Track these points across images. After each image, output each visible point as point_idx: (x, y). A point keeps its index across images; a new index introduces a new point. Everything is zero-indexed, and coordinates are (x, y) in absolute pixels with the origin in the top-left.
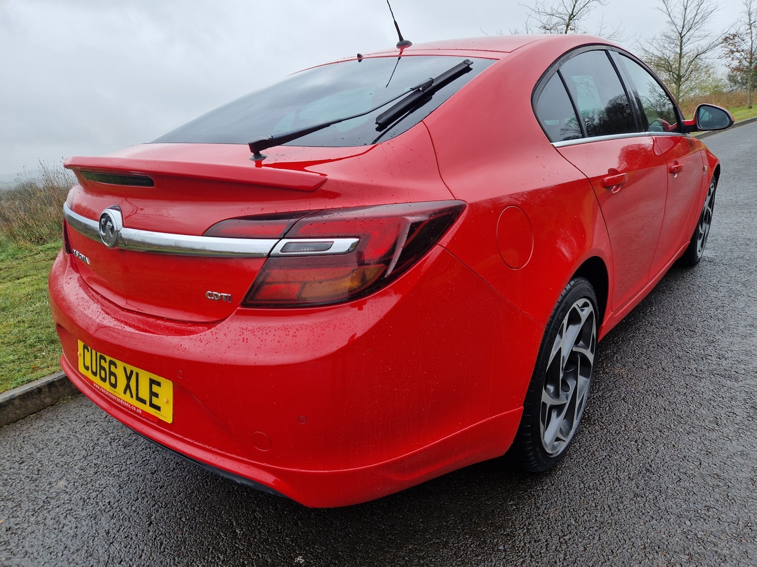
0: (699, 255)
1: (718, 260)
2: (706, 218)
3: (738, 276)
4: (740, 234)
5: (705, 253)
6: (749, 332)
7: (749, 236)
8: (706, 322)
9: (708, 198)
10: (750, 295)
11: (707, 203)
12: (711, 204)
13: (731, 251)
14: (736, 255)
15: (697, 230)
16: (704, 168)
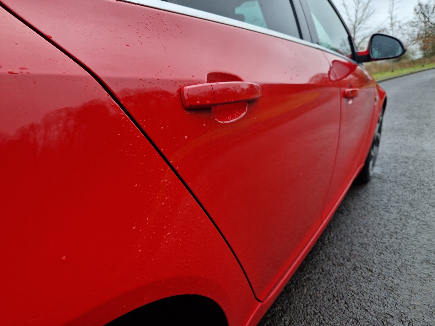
0: (371, 173)
1: (385, 177)
2: (376, 142)
3: (404, 194)
4: (399, 153)
5: (375, 170)
6: (426, 271)
7: (406, 154)
8: (382, 256)
9: (378, 125)
10: (418, 217)
11: (377, 130)
12: (380, 131)
13: (395, 168)
14: (399, 172)
15: (369, 154)
16: (375, 99)
